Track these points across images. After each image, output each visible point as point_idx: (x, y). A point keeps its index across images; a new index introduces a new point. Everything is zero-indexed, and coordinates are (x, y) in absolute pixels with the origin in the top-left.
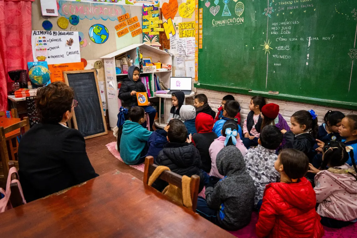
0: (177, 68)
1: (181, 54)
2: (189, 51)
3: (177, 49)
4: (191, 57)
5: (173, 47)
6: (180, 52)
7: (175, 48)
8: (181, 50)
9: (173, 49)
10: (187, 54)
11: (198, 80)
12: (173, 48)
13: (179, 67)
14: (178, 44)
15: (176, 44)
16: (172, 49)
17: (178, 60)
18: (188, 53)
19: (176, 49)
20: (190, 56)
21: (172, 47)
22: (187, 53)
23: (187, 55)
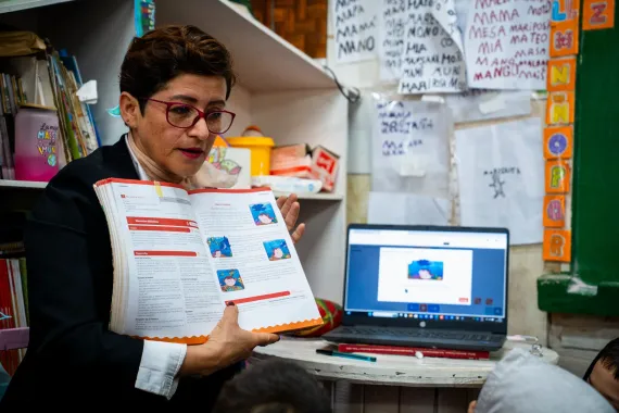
0: (379, 176)
1: (417, 80)
2: (491, 57)
3: (389, 48)
4: (502, 97)
5: (356, 39)
6: (412, 67)
7: (368, 46)
8: (423, 54)
9: (355, 56)
10: (479, 76)
11: (572, 263)
12: (349, 48)
13: (404, 173)
14: (397, 16)
15: (381, 20)
16: (346, 57)
17: (393, 127)
18: (483, 69)
19: (381, 49)
20: (497, 91)
21: (343, 40)
22: (473, 68)
23: (473, 84)
